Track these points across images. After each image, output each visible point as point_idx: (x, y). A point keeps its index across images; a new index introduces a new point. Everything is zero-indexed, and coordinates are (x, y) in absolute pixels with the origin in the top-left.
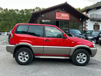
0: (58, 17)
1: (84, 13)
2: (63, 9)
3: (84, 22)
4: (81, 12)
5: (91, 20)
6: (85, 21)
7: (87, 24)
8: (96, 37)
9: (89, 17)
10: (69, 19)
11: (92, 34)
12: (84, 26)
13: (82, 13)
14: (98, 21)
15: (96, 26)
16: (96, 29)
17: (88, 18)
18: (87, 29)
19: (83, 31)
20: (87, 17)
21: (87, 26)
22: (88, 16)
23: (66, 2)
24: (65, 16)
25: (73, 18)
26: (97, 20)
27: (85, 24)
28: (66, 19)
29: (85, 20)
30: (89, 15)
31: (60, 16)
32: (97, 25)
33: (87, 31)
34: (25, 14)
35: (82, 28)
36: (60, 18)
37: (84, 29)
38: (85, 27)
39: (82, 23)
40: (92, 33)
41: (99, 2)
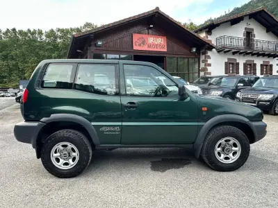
0: (140, 45)
1: (203, 35)
2: (151, 26)
3: (202, 58)
4: (194, 33)
5: (219, 51)
6: (204, 53)
7: (209, 61)
8: (231, 91)
9: (214, 43)
10: (165, 50)
11: (222, 84)
12: (202, 65)
13: (196, 34)
14: (234, 53)
15: (231, 66)
16: (231, 72)
17: (210, 47)
18: (210, 73)
19: (202, 78)
20: (209, 44)
21: (210, 65)
22: (210, 41)
23: (157, 8)
24: (155, 43)
25: (177, 48)
26: (233, 51)
27: (205, 61)
28: (158, 50)
29: (203, 51)
30: (212, 39)
31: (143, 43)
32: (233, 64)
33: (211, 78)
34: (59, 40)
35: (199, 70)
36: (145, 48)
37: (202, 74)
38: (205, 70)
39: (197, 59)
40: (221, 82)
41: (238, 9)
